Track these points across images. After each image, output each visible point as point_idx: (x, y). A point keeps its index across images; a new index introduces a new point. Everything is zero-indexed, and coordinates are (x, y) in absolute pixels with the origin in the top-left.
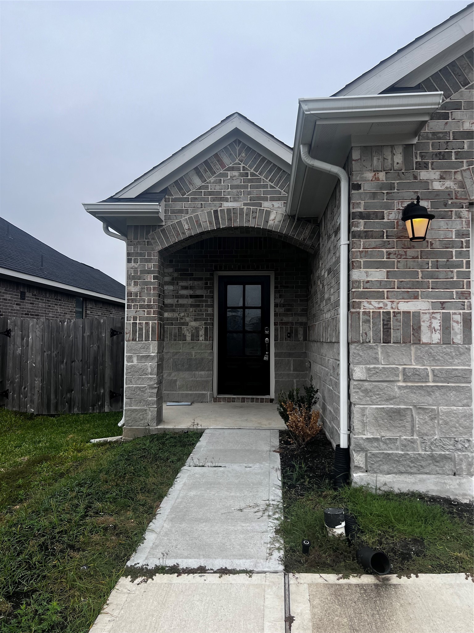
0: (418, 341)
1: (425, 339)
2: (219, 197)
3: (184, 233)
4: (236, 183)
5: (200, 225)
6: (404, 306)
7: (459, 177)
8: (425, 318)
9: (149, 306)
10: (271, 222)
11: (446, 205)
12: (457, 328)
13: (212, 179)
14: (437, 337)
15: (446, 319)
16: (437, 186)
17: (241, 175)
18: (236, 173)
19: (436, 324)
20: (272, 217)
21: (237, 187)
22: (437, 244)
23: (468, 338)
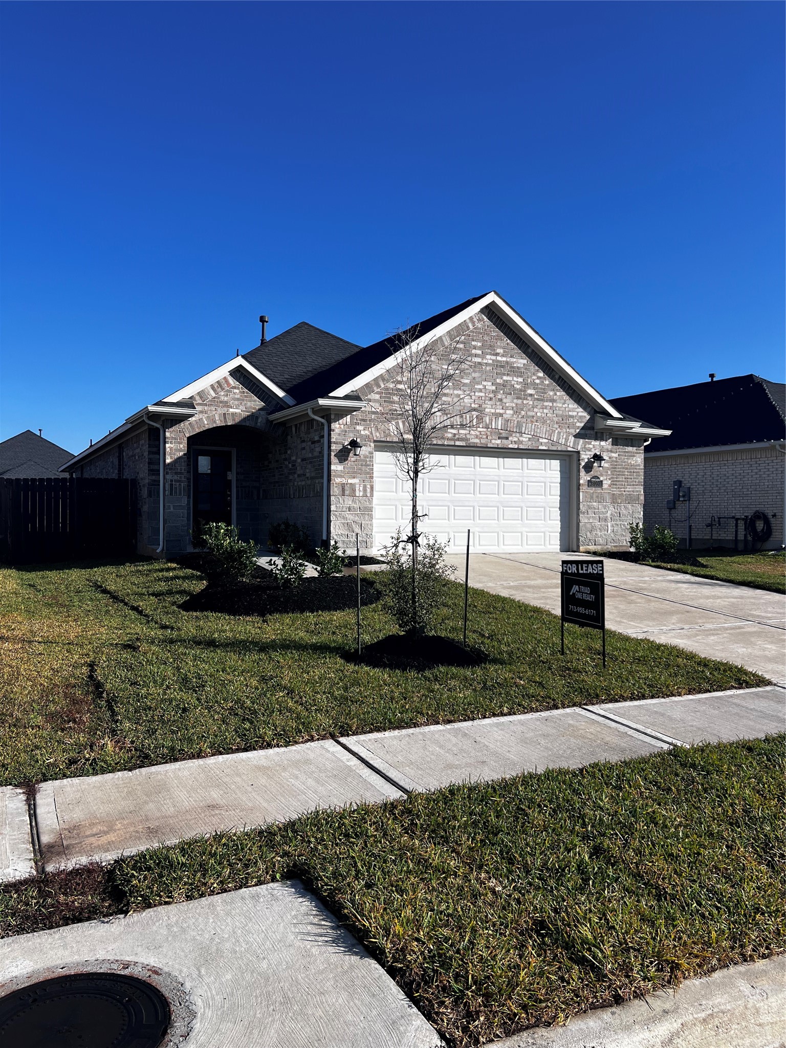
0: (355, 496)
1: (357, 495)
2: (226, 405)
6: (350, 481)
7: (370, 429)
8: (357, 486)
11: (365, 441)
12: (368, 490)
13: (222, 393)
14: (361, 494)
15: (365, 487)
16: (362, 433)
17: (240, 392)
18: (237, 391)
19: (361, 489)
21: (238, 399)
22: (362, 457)
23: (372, 495)
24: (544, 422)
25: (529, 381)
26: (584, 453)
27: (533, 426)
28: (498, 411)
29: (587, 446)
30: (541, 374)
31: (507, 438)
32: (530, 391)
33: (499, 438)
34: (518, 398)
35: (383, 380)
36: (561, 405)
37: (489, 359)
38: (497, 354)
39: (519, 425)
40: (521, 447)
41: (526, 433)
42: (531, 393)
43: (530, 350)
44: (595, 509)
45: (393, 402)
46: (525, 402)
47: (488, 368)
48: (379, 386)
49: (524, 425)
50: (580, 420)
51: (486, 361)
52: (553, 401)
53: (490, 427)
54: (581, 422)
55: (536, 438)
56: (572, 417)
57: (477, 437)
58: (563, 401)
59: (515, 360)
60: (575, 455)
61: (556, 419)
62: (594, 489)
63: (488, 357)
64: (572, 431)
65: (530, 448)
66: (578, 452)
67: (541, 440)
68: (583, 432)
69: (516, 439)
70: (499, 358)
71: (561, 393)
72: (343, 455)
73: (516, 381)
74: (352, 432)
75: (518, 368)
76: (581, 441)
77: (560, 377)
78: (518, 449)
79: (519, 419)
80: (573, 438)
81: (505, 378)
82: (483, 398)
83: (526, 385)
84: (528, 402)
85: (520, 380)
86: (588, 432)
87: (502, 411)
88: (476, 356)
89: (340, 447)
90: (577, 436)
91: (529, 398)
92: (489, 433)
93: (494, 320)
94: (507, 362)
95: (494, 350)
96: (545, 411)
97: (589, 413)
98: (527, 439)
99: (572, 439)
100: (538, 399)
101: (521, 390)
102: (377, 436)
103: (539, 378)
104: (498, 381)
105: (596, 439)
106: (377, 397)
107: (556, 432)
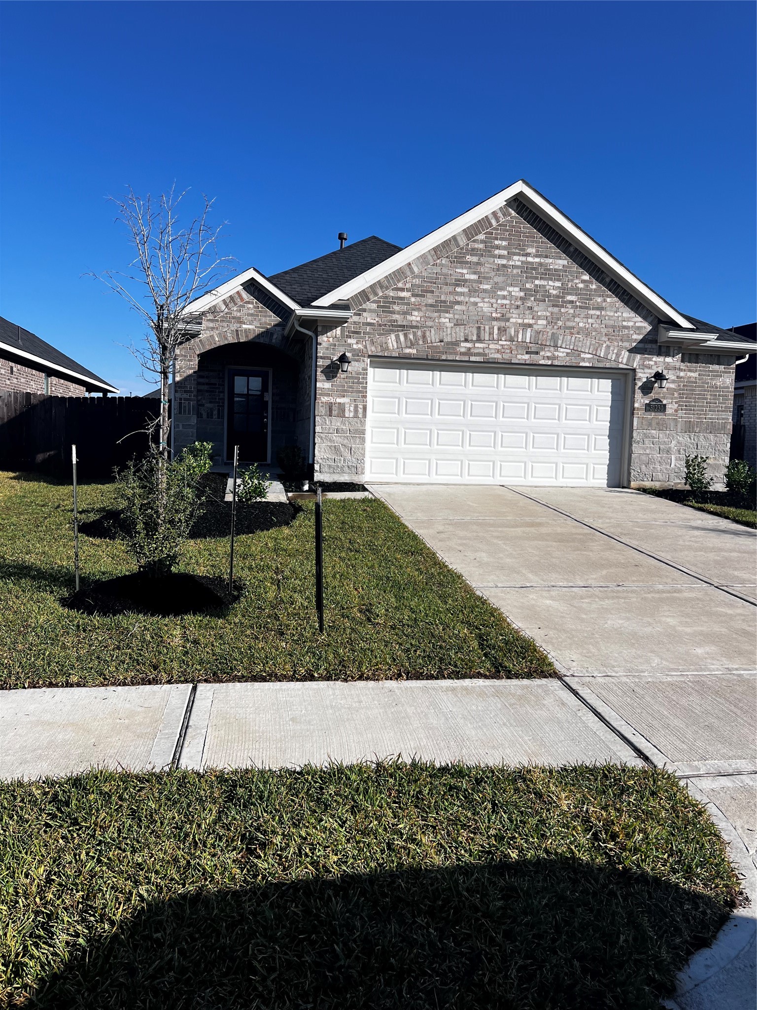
0: (344, 416)
1: (347, 415)
2: (240, 321)
3: (215, 344)
4: (251, 312)
5: (226, 339)
6: (339, 400)
7: (364, 343)
8: (347, 406)
9: (191, 392)
10: (274, 341)
11: (358, 356)
12: (360, 411)
13: (235, 309)
14: (352, 415)
15: (356, 407)
16: (355, 346)
17: (255, 307)
18: (251, 306)
19: (352, 409)
20: (275, 337)
21: (252, 315)
22: (353, 373)
23: (365, 416)
24: (588, 335)
25: (570, 286)
26: (642, 371)
27: (573, 338)
28: (526, 321)
29: (647, 363)
30: (586, 277)
31: (537, 353)
32: (569, 298)
33: (527, 353)
34: (553, 306)
35: (381, 287)
36: (612, 314)
37: (517, 260)
38: (528, 255)
39: (554, 337)
40: (556, 363)
41: (564, 346)
42: (572, 299)
43: (572, 249)
44: (654, 438)
45: (393, 312)
46: (563, 310)
47: (515, 271)
48: (376, 294)
49: (561, 338)
50: (637, 332)
51: (513, 263)
52: (601, 309)
53: (516, 340)
54: (638, 334)
55: (576, 352)
56: (627, 328)
57: (498, 351)
58: (614, 309)
59: (551, 261)
60: (631, 373)
61: (604, 331)
62: (653, 414)
63: (516, 258)
64: (627, 345)
65: (567, 364)
66: (634, 370)
67: (583, 355)
68: (641, 345)
69: (549, 354)
70: (530, 259)
71: (612, 300)
72: (332, 371)
73: (553, 286)
74: (343, 345)
75: (556, 270)
76: (639, 356)
77: (612, 280)
78: (551, 365)
79: (555, 331)
80: (627, 353)
81: (537, 282)
82: (507, 307)
83: (565, 290)
84: (567, 310)
85: (558, 284)
86: (649, 346)
87: (531, 322)
88: (500, 257)
89: (328, 362)
90: (632, 351)
91: (569, 306)
92: (513, 347)
93: (525, 214)
94: (541, 264)
95: (524, 250)
96: (590, 321)
97: (650, 323)
98: (565, 354)
99: (625, 354)
100: (581, 307)
101: (558, 297)
102: (372, 350)
103: (583, 281)
104: (528, 286)
105: (659, 354)
106: (374, 306)
107: (604, 346)
